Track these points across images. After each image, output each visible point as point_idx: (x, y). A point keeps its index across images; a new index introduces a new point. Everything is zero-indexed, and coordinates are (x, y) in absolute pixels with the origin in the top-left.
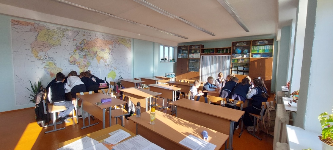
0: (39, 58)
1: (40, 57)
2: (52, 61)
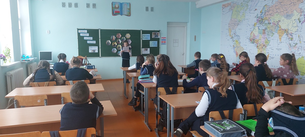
0: (232, 37)
1: (232, 35)
2: (238, 39)
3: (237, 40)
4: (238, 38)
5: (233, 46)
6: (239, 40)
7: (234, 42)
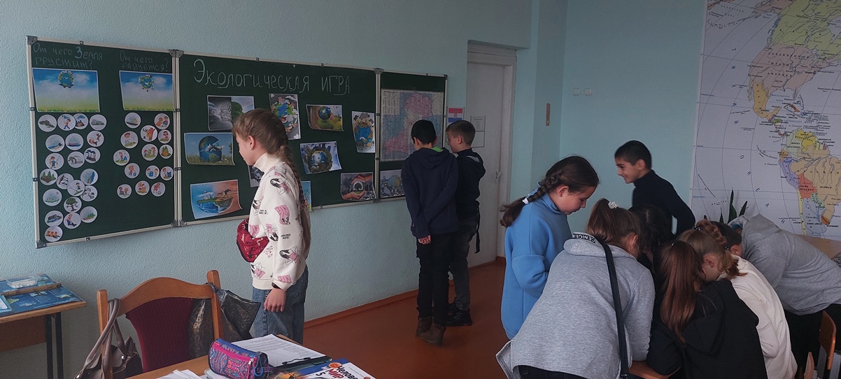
0: (770, 117)
1: (772, 111)
2: (815, 128)
3: (807, 131)
4: (814, 124)
5: (781, 154)
6: (824, 134)
7: (785, 140)
